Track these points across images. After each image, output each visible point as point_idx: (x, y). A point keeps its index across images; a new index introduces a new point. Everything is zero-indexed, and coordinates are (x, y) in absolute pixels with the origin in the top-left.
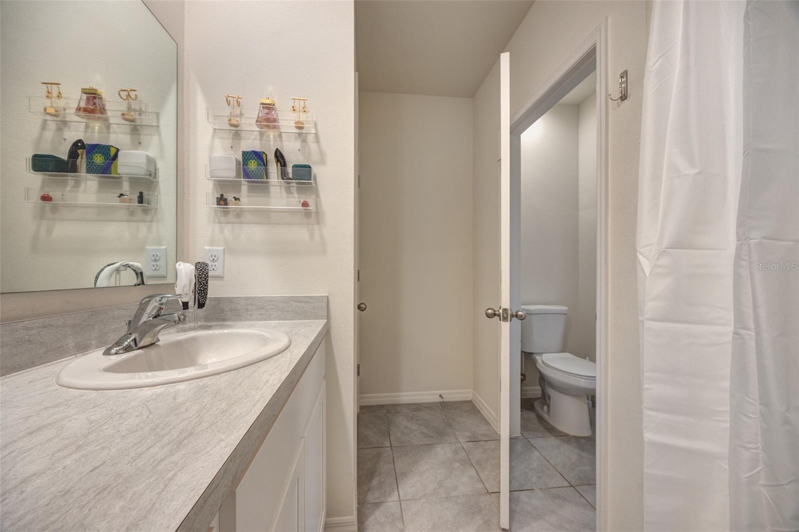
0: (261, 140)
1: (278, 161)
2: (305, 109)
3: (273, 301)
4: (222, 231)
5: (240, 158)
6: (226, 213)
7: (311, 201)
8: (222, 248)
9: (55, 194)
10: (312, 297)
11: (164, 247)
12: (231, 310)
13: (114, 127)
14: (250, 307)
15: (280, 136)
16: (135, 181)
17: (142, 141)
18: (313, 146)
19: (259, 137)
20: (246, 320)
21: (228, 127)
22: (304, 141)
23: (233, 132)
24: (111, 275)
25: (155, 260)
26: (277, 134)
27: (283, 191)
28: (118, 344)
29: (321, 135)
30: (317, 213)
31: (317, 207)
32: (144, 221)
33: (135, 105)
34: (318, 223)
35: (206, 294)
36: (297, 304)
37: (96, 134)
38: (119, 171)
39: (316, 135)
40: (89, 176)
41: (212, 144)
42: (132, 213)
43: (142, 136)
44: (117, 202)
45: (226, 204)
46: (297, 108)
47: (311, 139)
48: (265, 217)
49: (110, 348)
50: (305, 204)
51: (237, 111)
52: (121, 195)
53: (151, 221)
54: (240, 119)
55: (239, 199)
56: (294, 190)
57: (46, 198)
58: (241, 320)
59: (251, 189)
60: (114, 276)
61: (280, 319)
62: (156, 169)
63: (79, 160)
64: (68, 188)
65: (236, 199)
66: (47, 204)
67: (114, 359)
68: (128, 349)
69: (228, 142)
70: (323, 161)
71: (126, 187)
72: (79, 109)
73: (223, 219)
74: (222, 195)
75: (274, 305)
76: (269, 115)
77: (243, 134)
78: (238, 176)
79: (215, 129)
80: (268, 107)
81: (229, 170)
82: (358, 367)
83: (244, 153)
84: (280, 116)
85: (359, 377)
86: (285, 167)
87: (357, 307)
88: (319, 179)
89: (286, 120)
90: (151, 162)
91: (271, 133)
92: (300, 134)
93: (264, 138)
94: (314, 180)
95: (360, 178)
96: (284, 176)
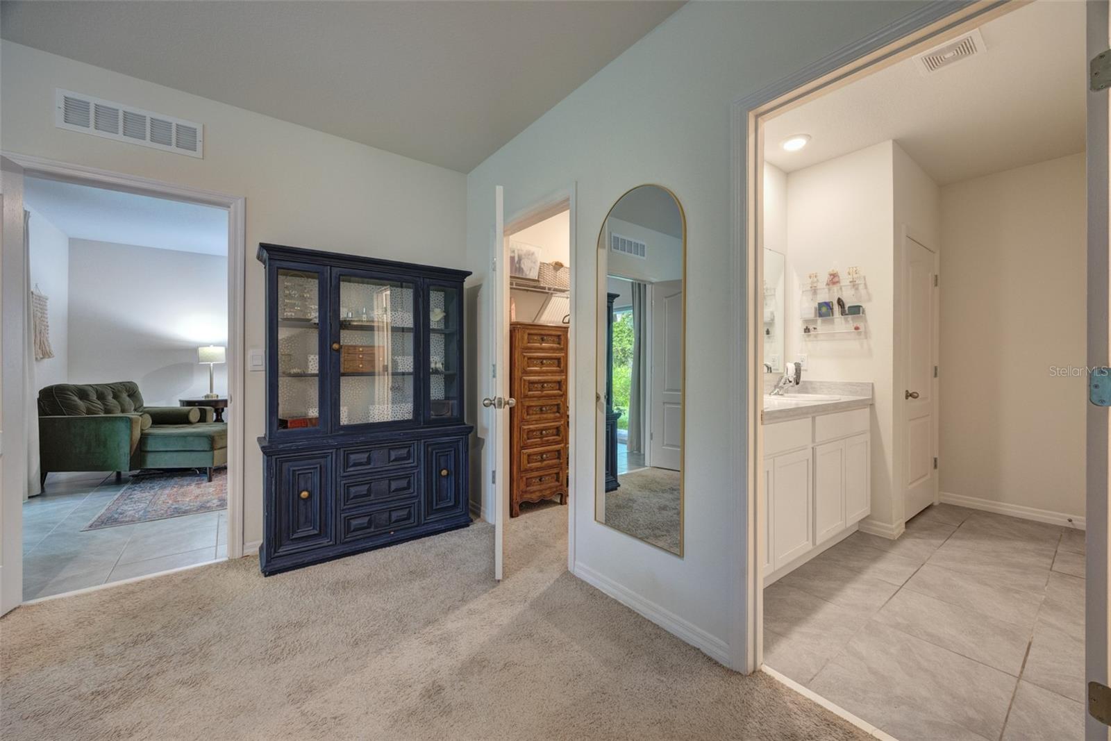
0: (829, 294)
1: (839, 305)
2: (857, 272)
3: (835, 384)
4: (807, 345)
5: (817, 306)
6: (809, 336)
7: (861, 325)
8: (807, 355)
10: (861, 383)
11: (779, 354)
12: (813, 388)
14: (822, 387)
15: (841, 289)
18: (863, 291)
19: (828, 292)
21: (810, 290)
22: (857, 289)
23: (814, 292)
26: (839, 288)
27: (843, 321)
29: (869, 285)
30: (866, 332)
31: (866, 330)
34: (866, 338)
35: (800, 378)
36: (851, 387)
39: (865, 284)
41: (802, 299)
45: (809, 332)
46: (850, 273)
47: (861, 287)
48: (831, 337)
49: (770, 393)
50: (857, 328)
51: (816, 280)
53: (773, 343)
54: (818, 285)
55: (816, 329)
56: (850, 320)
59: (824, 322)
61: (840, 395)
62: (774, 317)
65: (813, 329)
69: (810, 298)
70: (870, 300)
73: (807, 339)
74: (807, 327)
75: (837, 386)
76: (834, 279)
77: (818, 291)
78: (816, 316)
79: (803, 292)
80: (834, 275)
81: (811, 314)
82: (935, 460)
83: (819, 304)
84: (841, 278)
85: (936, 470)
86: (844, 308)
87: (909, 395)
88: (867, 311)
89: (845, 280)
90: (772, 313)
91: (835, 288)
92: (854, 286)
93: (831, 292)
94: (863, 313)
95: (939, 277)
96: (843, 313)
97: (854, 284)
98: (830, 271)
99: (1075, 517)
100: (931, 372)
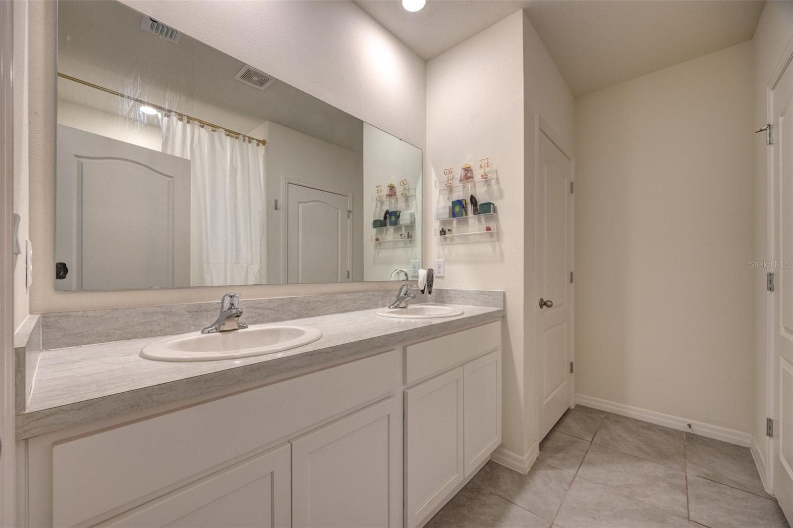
0: (463, 191)
1: (472, 203)
2: (488, 164)
3: (470, 293)
4: (443, 249)
5: (451, 205)
6: (445, 239)
7: (492, 225)
8: (443, 260)
9: (380, 237)
10: (493, 292)
11: (417, 260)
12: (448, 297)
13: (399, 200)
14: (457, 296)
15: (474, 185)
16: (407, 227)
17: (410, 205)
18: (495, 187)
19: (462, 189)
20: (455, 304)
21: (446, 188)
22: (489, 185)
23: (449, 189)
24: (395, 275)
25: (415, 268)
26: (472, 185)
27: (476, 221)
28: (393, 305)
29: (500, 179)
30: (498, 233)
31: (497, 230)
32: (410, 247)
33: (406, 187)
34: (498, 240)
35: (432, 286)
36: (484, 296)
37: (393, 205)
38: (400, 223)
39: (497, 179)
40: (391, 227)
41: (439, 199)
42: (406, 243)
43: (409, 203)
44: (399, 238)
45: (445, 234)
46: (483, 166)
47: (493, 182)
48: (466, 239)
49: (390, 306)
50: (488, 229)
51: (450, 176)
52: (401, 235)
53: (413, 247)
54: (453, 181)
55: (451, 230)
56: (483, 219)
57: (377, 240)
58: (452, 304)
59: (459, 223)
60: (396, 276)
61: (474, 305)
62: (414, 219)
63: (387, 220)
64: (384, 233)
65: (449, 230)
66: (378, 242)
67: (391, 310)
68: (396, 307)
69: (446, 197)
70: (501, 196)
71: (403, 231)
72: (387, 195)
73: (444, 243)
74: (443, 229)
75: (470, 296)
76: (468, 174)
77: (454, 190)
78: (450, 217)
79: (440, 190)
80: (467, 170)
81: (446, 214)
82: (572, 364)
83: (453, 202)
84: (474, 173)
85: (572, 374)
86: (476, 205)
87: (543, 304)
88: (499, 209)
89: (478, 175)
90: (412, 215)
91: (469, 185)
92: (486, 181)
93: (465, 189)
94: (494, 212)
95: (574, 184)
96: (475, 212)
97: (486, 180)
98: (464, 166)
99: (695, 422)
100: (567, 278)
